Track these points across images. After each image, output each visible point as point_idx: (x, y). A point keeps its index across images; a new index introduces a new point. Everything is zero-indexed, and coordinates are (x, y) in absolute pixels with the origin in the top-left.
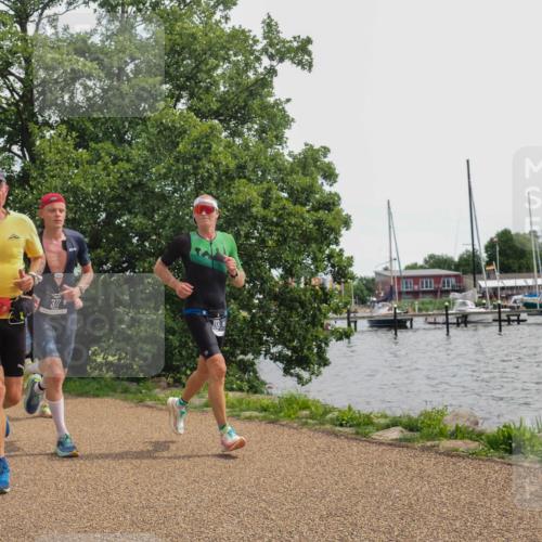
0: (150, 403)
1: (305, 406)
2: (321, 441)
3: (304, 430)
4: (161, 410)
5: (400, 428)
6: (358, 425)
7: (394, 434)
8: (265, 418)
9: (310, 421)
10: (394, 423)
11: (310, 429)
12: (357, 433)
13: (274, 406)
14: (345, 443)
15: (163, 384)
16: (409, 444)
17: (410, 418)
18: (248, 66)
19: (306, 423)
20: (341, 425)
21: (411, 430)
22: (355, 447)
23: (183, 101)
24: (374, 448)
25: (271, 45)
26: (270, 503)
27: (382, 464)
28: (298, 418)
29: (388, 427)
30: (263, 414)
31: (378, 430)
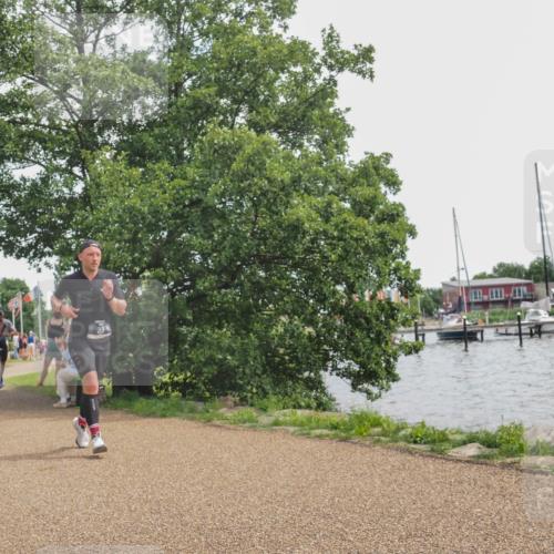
0: (218, 423)
1: (377, 423)
2: (396, 459)
3: (377, 448)
4: (229, 429)
5: (477, 444)
6: (434, 442)
7: (472, 450)
8: (335, 436)
9: (383, 438)
10: (471, 439)
11: (383, 448)
12: (432, 450)
13: (345, 424)
14: (421, 461)
15: (230, 403)
16: (488, 461)
17: (487, 434)
18: (307, 78)
19: (379, 441)
20: (415, 442)
21: (489, 446)
22: (431, 465)
23: (241, 114)
24: (450, 465)
25: (330, 54)
26: (347, 524)
27: (461, 482)
28: (369, 435)
29: (464, 443)
30: (333, 432)
31: (454, 447)
